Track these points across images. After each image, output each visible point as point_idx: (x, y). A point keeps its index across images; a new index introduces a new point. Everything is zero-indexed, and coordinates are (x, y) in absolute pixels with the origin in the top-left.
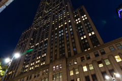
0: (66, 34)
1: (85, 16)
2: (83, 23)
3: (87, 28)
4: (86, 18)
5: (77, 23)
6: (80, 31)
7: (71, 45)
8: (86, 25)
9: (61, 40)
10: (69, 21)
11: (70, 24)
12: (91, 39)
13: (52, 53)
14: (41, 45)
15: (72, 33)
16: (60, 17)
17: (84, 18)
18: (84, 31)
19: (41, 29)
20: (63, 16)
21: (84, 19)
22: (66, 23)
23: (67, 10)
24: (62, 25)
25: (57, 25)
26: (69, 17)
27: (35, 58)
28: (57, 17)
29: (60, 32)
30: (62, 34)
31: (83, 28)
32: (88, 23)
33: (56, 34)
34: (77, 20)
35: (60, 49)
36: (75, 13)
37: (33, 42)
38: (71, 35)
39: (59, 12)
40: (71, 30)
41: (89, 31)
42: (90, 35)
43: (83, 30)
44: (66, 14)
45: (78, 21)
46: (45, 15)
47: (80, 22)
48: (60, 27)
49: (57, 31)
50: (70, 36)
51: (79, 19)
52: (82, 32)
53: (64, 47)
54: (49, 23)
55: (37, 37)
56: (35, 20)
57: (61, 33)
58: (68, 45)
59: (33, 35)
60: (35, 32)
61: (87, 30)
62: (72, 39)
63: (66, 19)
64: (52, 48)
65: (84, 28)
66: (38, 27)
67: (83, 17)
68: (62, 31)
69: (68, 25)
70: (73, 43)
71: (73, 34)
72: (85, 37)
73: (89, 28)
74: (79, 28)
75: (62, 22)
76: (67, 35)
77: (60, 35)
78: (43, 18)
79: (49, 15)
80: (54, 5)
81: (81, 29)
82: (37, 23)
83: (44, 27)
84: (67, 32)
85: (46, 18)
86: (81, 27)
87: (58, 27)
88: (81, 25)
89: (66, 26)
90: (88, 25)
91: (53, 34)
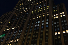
0: (42, 26)
1: (63, 13)
2: (60, 19)
3: (63, 25)
4: (64, 15)
5: (55, 18)
6: (55, 26)
7: (44, 37)
8: (62, 22)
9: (36, 31)
10: (48, 15)
11: (48, 17)
12: (64, 37)
13: (24, 40)
14: (16, 30)
15: (47, 26)
16: (40, 9)
17: (62, 15)
18: (59, 27)
19: (20, 15)
20: (43, 8)
21: (61, 16)
22: (44, 16)
23: (48, 4)
24: (40, 17)
25: (35, 15)
26: (48, 10)
27: (8, 40)
28: (38, 8)
29: (36, 23)
30: (38, 25)
31: (58, 24)
32: (65, 21)
33: (33, 24)
34: (55, 15)
35: (33, 38)
36: (55, 8)
38: (46, 28)
39: (41, 4)
40: (47, 23)
41: (64, 28)
42: (64, 32)
43: (58, 26)
44: (46, 7)
45: (56, 16)
46: (27, 3)
47: (57, 17)
48: (38, 18)
49: (34, 21)
51: (57, 15)
52: (57, 28)
53: (37, 38)
55: (14, 22)
56: (17, 6)
58: (41, 37)
59: (12, 19)
60: (14, 17)
62: (46, 32)
63: (45, 12)
64: (25, 36)
66: (18, 13)
67: (61, 14)
68: (39, 22)
69: (46, 18)
70: (46, 36)
71: (48, 28)
72: (59, 33)
73: (65, 26)
74: (55, 23)
75: (41, 13)
76: (42, 27)
77: (36, 26)
78: (25, 6)
79: (31, 4)
81: (57, 25)
82: (18, 8)
83: (24, 14)
84: (43, 24)
85: (27, 6)
86: (58, 23)
87: (36, 17)
88: (58, 21)
90: (64, 23)
91: (30, 22)
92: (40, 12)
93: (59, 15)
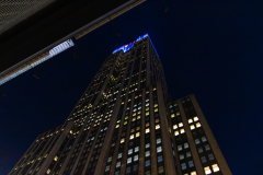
0: (146, 159)
1: (196, 119)
2: (189, 136)
3: (201, 151)
4: (199, 125)
5: (177, 134)
6: (182, 157)
8: (198, 142)
10: (158, 127)
11: (158, 134)
15: (160, 160)
17: (194, 123)
18: (191, 158)
19: (84, 135)
20: (143, 111)
21: (192, 127)
22: (148, 131)
23: (155, 101)
24: (138, 135)
25: (126, 131)
26: (157, 116)
28: (129, 113)
29: (130, 152)
30: (136, 158)
31: (189, 150)
32: (204, 140)
33: (120, 156)
34: (175, 127)
36: (174, 108)
38: (159, 165)
39: (136, 101)
40: (159, 150)
41: (204, 161)
43: (189, 155)
44: (151, 107)
45: (179, 130)
46: (101, 101)
47: (182, 131)
48: (132, 137)
49: (123, 149)
50: (155, 166)
51: (181, 125)
52: (186, 160)
54: (107, 124)
55: (69, 156)
56: (76, 111)
57: (134, 154)
59: (62, 147)
60: (69, 141)
61: (200, 155)
63: (149, 121)
65: (194, 149)
66: (79, 129)
67: (190, 121)
68: (137, 150)
69: (153, 135)
71: (163, 164)
73: (206, 154)
74: (180, 149)
75: (140, 125)
76: (148, 164)
77: (129, 161)
78: (97, 110)
79: (111, 103)
80: (126, 84)
81: (184, 152)
82: (78, 118)
83: (95, 131)
84: (147, 155)
85: (103, 110)
86: (186, 146)
87: (127, 137)
88: (186, 141)
89: (147, 138)
90: (202, 145)
91: (111, 153)
92: (138, 123)
93: (187, 126)
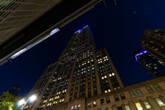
0: (88, 72)
3: (108, 68)
4: (107, 59)
5: (99, 63)
6: (101, 71)
7: (92, 83)
8: (107, 65)
9: (83, 78)
10: (92, 61)
11: (93, 63)
12: (111, 80)
13: (72, 90)
14: (63, 79)
16: (84, 56)
19: (66, 64)
20: (87, 55)
21: (105, 60)
22: (89, 62)
23: (91, 51)
24: (85, 63)
25: (81, 62)
26: (92, 56)
27: (55, 93)
28: (82, 56)
33: (79, 71)
35: (81, 86)
36: (98, 53)
37: (56, 76)
39: (84, 51)
40: (93, 69)
42: (110, 75)
43: (104, 70)
44: (90, 54)
45: (100, 61)
46: (71, 52)
48: (83, 64)
49: (80, 69)
50: (91, 74)
51: (101, 59)
52: (103, 72)
53: (85, 85)
54: (74, 60)
55: (61, 72)
56: (62, 55)
58: (89, 83)
59: (58, 69)
60: (60, 66)
61: (108, 70)
62: (94, 78)
63: (89, 59)
64: (73, 85)
66: (63, 62)
67: (104, 58)
68: (85, 69)
69: (91, 64)
70: (94, 82)
71: (94, 73)
72: (105, 77)
73: (110, 69)
74: (100, 68)
76: (89, 74)
78: (70, 55)
79: (75, 52)
80: (80, 45)
81: (102, 69)
82: (63, 58)
83: (69, 63)
84: (89, 70)
85: (72, 55)
86: (103, 67)
87: (81, 65)
88: (103, 65)
89: (89, 65)
90: (109, 66)
91: (76, 70)
92: (85, 59)
93: (103, 60)
